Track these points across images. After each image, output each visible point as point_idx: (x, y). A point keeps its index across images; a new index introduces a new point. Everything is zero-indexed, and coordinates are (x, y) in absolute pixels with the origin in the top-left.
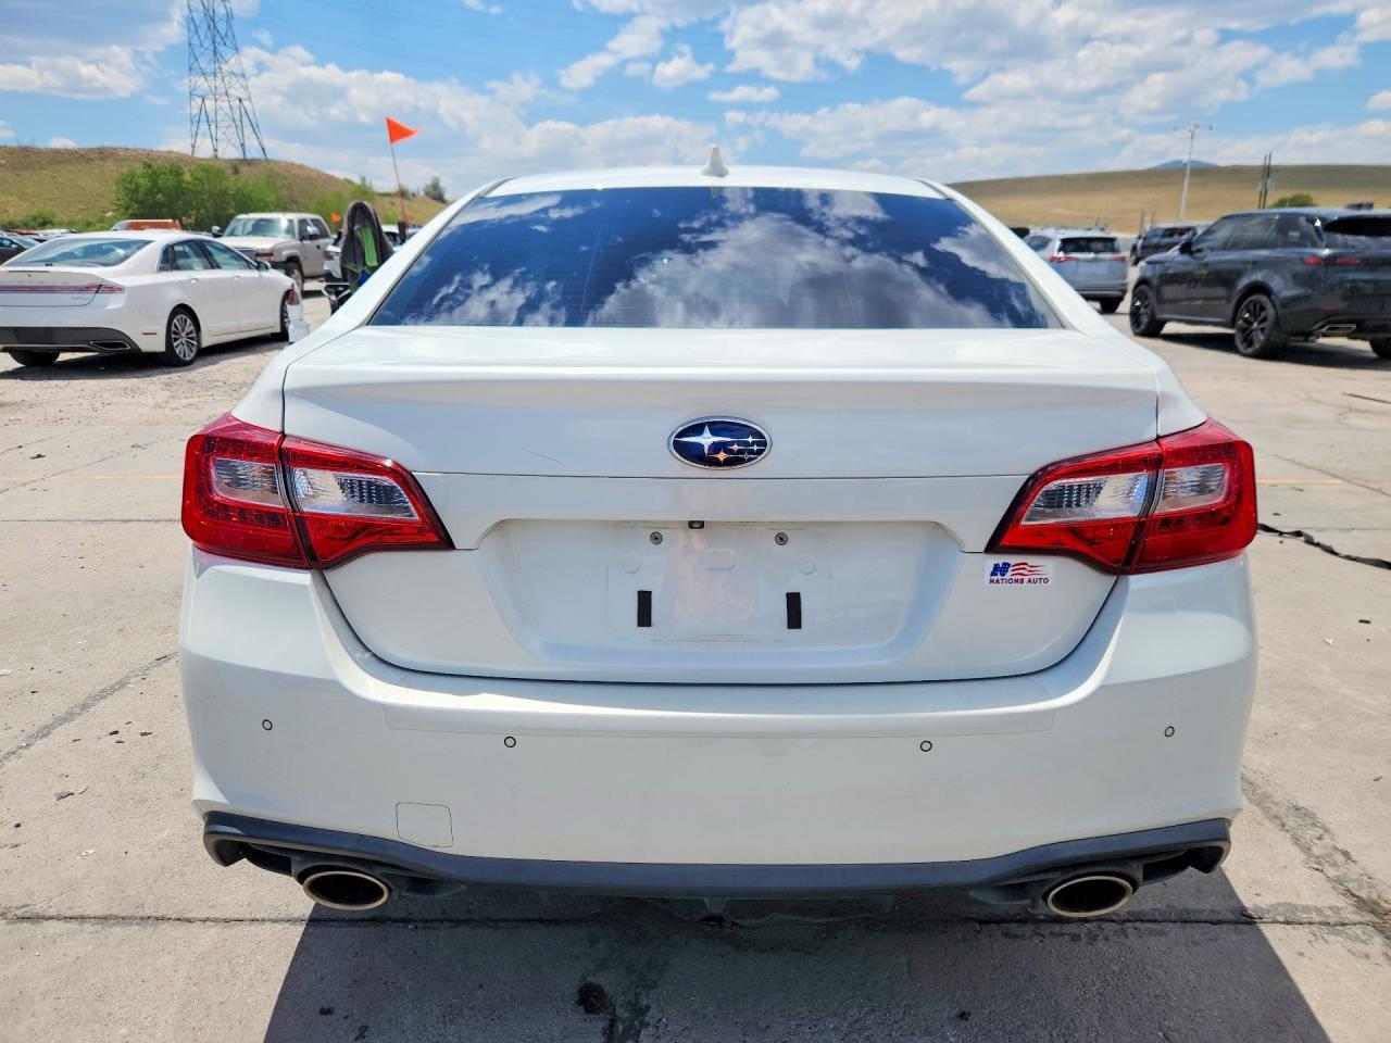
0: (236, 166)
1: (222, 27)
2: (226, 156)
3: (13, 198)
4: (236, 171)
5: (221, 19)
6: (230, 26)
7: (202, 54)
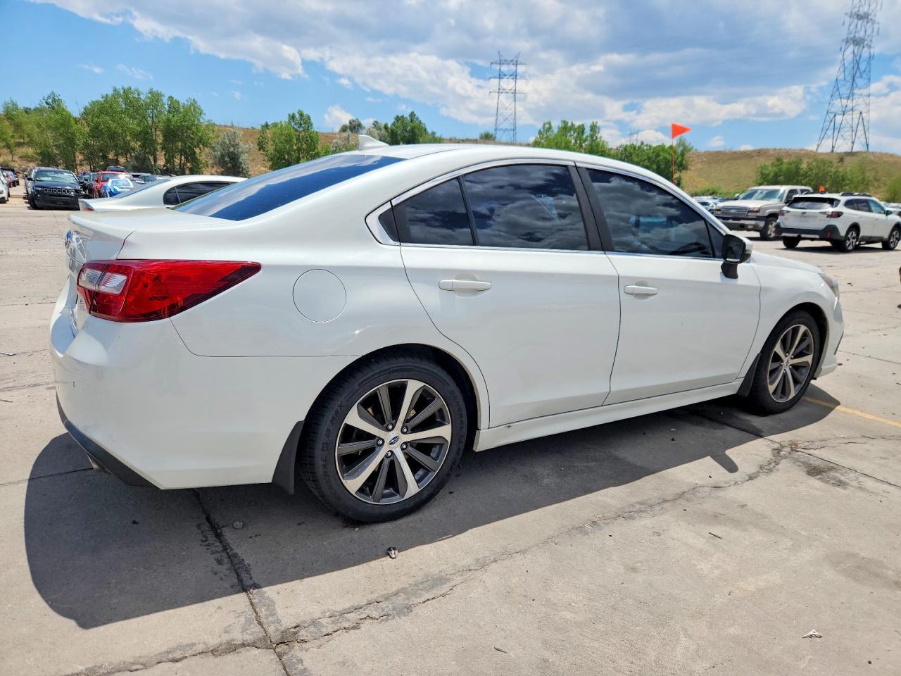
0: (841, 158)
1: (863, 66)
2: (839, 151)
3: (702, 180)
4: (841, 160)
5: (864, 61)
6: (869, 64)
7: (843, 85)
